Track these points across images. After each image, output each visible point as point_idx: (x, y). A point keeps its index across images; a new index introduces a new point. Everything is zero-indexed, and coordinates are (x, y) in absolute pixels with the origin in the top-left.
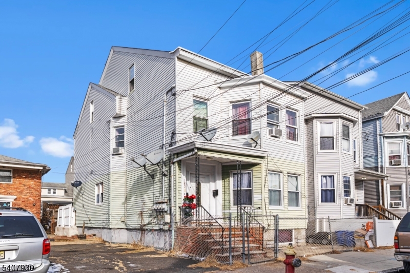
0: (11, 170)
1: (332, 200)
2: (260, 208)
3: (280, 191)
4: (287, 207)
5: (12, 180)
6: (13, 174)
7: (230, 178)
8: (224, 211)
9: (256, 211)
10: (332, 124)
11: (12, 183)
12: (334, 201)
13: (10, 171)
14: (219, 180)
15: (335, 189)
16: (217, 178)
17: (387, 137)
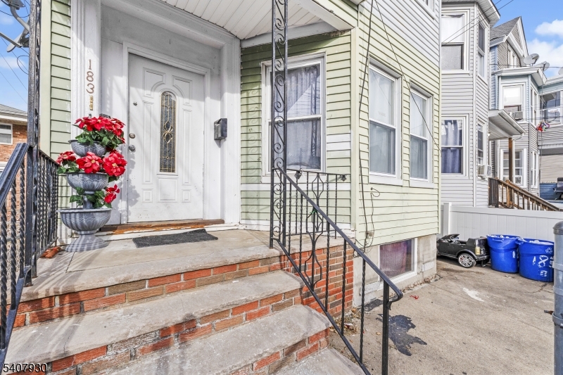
0: (11, 125)
1: (457, 168)
2: (343, 177)
3: (391, 131)
4: (406, 177)
5: (12, 139)
6: (14, 132)
7: (263, 86)
8: (244, 187)
9: (332, 186)
10: (461, 18)
11: (12, 144)
12: (460, 171)
13: (8, 127)
14: (233, 91)
15: (464, 145)
16: (226, 82)
17: (503, 77)
